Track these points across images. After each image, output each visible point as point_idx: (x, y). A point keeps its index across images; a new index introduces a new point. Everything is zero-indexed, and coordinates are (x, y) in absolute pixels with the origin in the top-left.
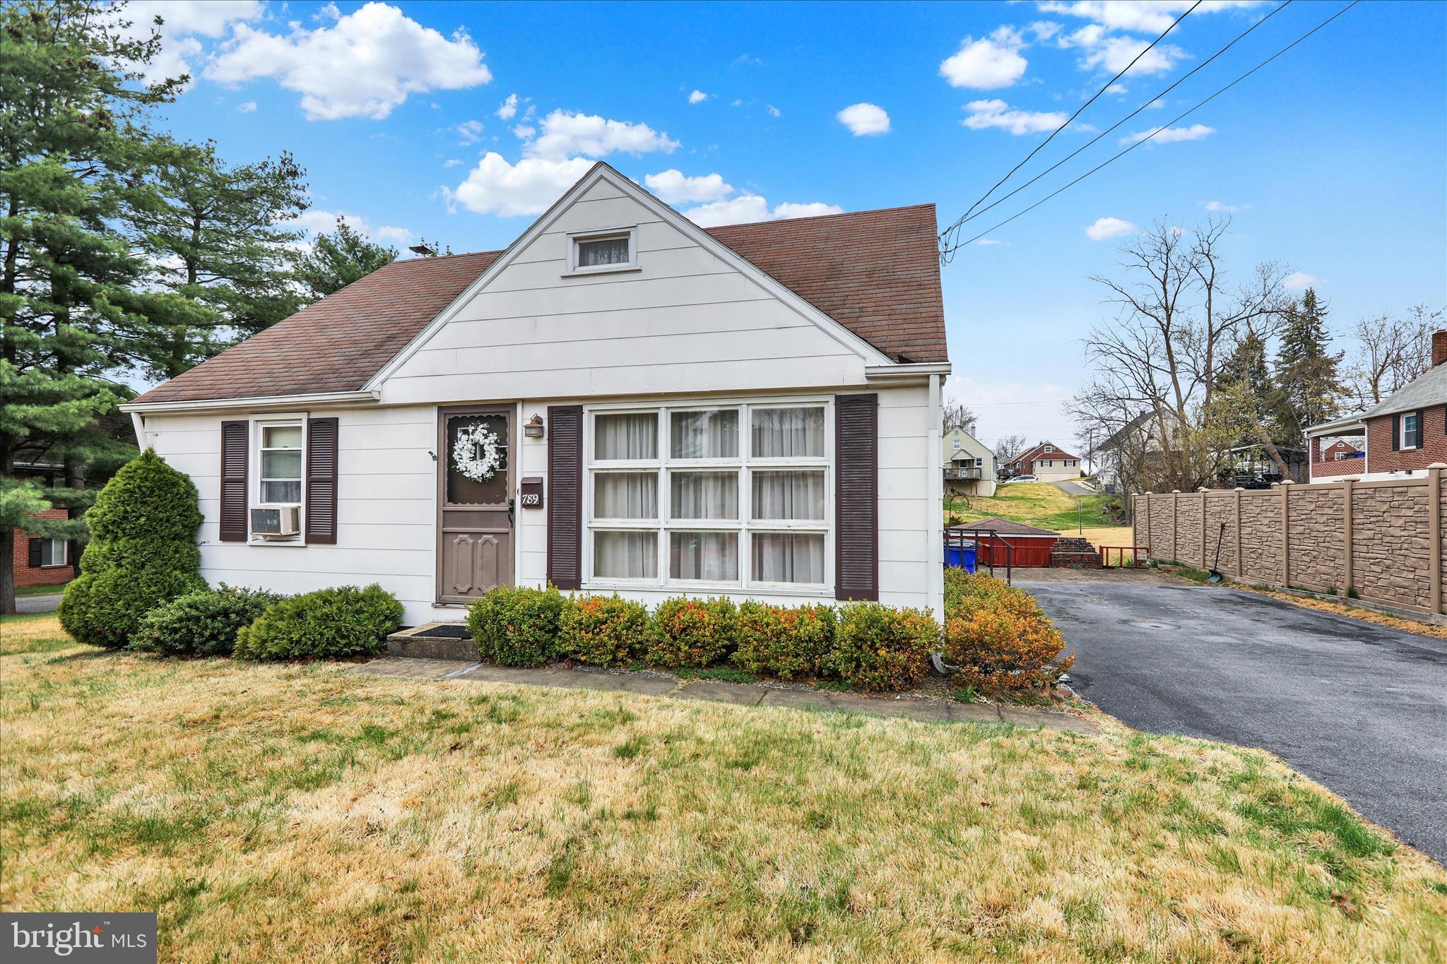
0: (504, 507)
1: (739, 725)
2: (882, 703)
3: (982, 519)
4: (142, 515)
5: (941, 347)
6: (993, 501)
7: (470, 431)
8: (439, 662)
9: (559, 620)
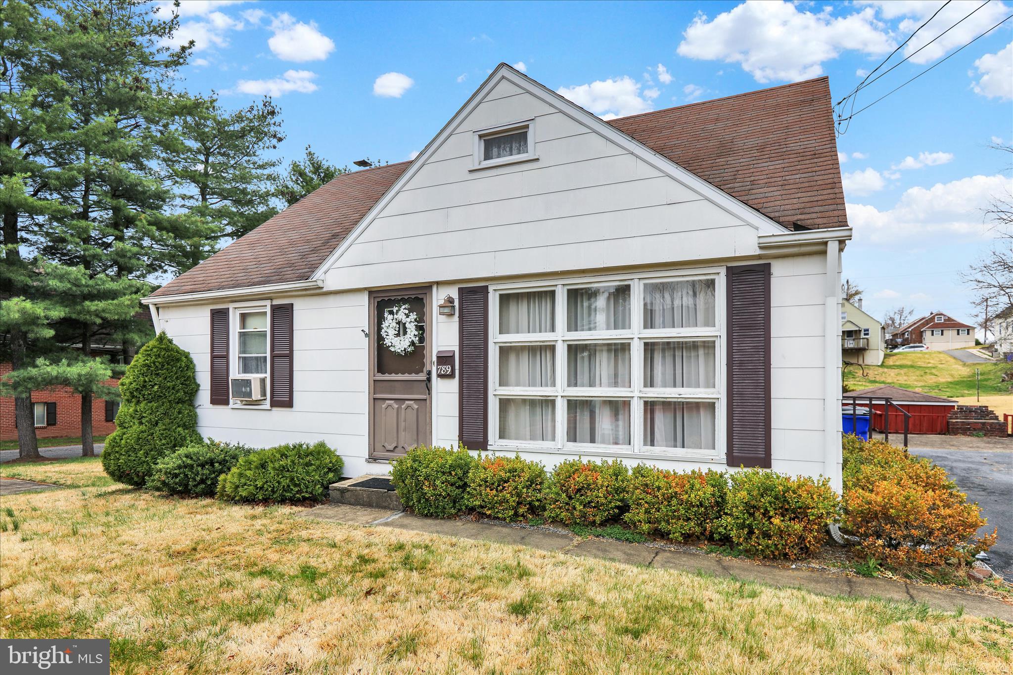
0: (422, 377)
1: (630, 587)
2: (776, 571)
3: (870, 387)
4: (156, 384)
5: (840, 213)
6: (881, 370)
7: (395, 311)
8: (369, 510)
9: (468, 477)
